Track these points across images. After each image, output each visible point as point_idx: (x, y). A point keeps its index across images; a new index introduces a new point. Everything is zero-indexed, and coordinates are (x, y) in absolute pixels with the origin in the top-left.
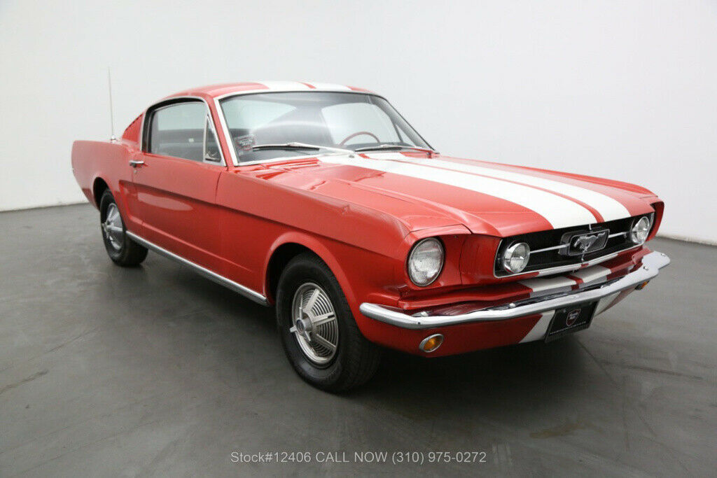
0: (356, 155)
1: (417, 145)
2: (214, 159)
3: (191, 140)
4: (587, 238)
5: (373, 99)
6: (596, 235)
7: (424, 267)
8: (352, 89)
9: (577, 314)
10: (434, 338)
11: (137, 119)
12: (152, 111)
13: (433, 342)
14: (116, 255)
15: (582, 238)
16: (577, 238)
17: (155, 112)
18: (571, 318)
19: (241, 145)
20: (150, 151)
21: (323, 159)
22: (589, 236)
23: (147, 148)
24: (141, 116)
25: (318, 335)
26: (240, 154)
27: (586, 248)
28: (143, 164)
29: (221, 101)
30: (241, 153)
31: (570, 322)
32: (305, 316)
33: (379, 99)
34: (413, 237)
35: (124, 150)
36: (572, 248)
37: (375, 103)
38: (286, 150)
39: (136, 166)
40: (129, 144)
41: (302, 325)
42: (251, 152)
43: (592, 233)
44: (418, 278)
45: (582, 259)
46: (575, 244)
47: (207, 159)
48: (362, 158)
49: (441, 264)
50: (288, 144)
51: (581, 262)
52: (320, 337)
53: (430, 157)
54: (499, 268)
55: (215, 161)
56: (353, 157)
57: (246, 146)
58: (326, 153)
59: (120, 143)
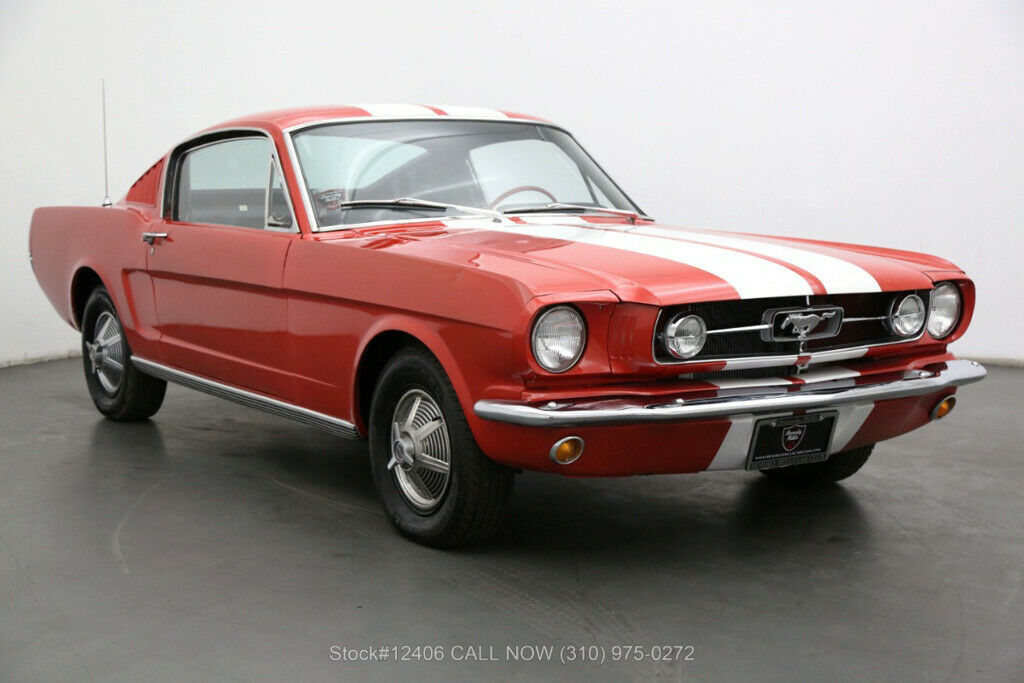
0: (505, 219)
1: (618, 207)
2: (281, 223)
3: (243, 208)
4: (800, 317)
5: (547, 132)
6: (819, 314)
7: (557, 348)
8: (510, 116)
9: (799, 432)
10: (567, 442)
11: (155, 166)
12: (181, 152)
13: (567, 447)
14: (108, 403)
15: (793, 317)
16: (786, 315)
17: (185, 155)
18: (790, 438)
19: (324, 200)
20: (176, 218)
21: (450, 223)
22: (805, 314)
23: (172, 213)
24: (161, 161)
25: (424, 455)
26: (321, 214)
27: (803, 333)
28: (165, 238)
29: (294, 134)
30: (323, 213)
31: (790, 444)
32: (406, 435)
33: (558, 132)
34: (539, 302)
35: (134, 219)
36: (777, 331)
37: (550, 138)
38: (393, 209)
39: (154, 241)
40: (142, 208)
41: (402, 448)
42: (338, 211)
43: (809, 310)
44: (548, 362)
45: (801, 350)
46: (783, 326)
47: (270, 225)
48: (514, 223)
49: (581, 342)
50: (396, 200)
51: (798, 353)
52: (428, 456)
53: (633, 223)
54: (663, 352)
55: (283, 226)
56: (500, 221)
57: (331, 203)
58: (456, 215)
59: (124, 207)
